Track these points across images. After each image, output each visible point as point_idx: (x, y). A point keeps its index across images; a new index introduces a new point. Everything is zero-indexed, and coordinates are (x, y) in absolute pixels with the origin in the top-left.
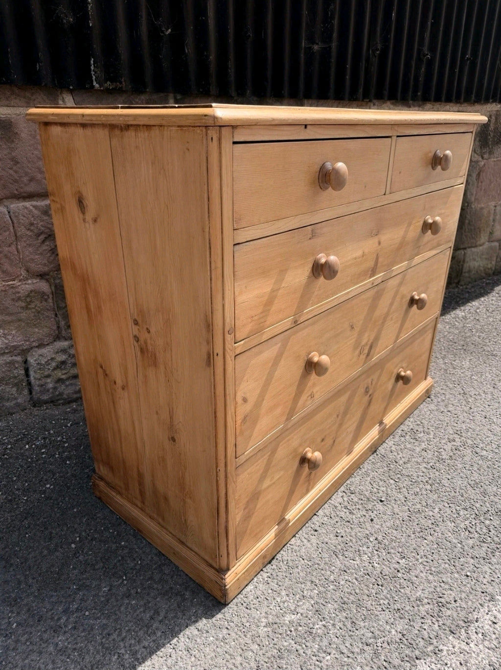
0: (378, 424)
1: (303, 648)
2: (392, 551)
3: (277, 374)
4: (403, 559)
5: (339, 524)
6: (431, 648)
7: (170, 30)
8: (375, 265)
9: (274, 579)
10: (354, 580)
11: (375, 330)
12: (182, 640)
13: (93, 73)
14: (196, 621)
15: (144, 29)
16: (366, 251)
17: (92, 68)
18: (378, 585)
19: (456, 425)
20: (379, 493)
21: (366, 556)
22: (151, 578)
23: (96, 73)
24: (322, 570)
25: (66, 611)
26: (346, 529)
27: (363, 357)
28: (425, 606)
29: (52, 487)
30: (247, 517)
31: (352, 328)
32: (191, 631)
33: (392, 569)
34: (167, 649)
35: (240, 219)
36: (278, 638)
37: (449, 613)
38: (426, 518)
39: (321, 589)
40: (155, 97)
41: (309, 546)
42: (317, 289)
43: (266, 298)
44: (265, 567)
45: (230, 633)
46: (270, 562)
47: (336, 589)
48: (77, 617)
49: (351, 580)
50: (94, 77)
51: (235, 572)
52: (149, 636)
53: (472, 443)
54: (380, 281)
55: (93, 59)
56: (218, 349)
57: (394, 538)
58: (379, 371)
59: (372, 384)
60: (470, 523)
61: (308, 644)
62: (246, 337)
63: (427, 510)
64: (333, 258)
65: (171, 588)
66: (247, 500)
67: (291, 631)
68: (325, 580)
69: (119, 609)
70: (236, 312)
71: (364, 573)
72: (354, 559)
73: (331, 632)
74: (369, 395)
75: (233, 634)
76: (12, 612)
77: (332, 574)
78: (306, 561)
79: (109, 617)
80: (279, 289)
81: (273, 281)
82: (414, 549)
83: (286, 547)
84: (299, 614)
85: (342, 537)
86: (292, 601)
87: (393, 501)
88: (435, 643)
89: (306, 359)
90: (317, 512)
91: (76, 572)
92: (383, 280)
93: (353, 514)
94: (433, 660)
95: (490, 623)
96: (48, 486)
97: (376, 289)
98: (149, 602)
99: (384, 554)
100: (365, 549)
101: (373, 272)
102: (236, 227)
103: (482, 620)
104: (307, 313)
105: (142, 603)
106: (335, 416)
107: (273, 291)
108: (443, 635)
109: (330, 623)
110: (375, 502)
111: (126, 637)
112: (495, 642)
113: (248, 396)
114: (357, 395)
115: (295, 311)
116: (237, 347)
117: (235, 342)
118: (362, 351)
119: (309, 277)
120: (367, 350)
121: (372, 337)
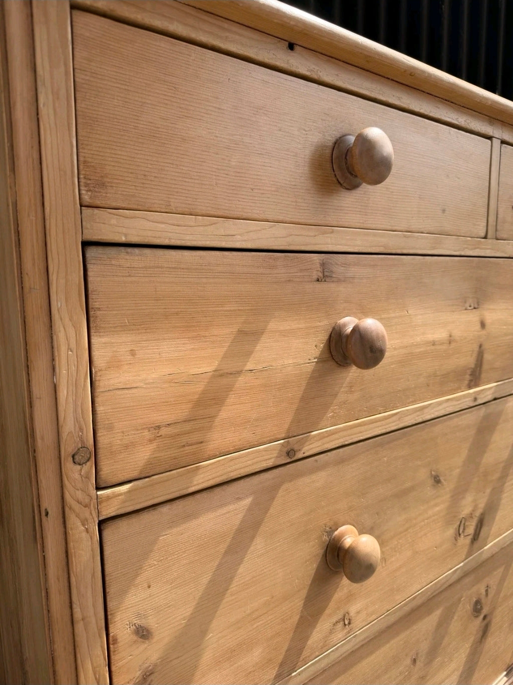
0: (505, 673)
3: (245, 570)
8: (476, 365)
11: (488, 491)
16: (457, 334)
27: (465, 541)
31: (437, 480)
35: (103, 185)
42: (342, 390)
43: (199, 388)
54: (490, 397)
56: (49, 502)
58: (501, 570)
59: (487, 595)
62: (135, 474)
64: (371, 324)
70: (100, 409)
74: (482, 617)
80: (239, 373)
81: (221, 351)
89: (325, 538)
92: (497, 396)
97: (483, 411)
101: (475, 377)
102: (87, 198)
104: (322, 437)
106: (408, 661)
107: (219, 374)
113: (151, 622)
114: (455, 618)
115: (289, 429)
116: (108, 498)
117: (98, 488)
118: (461, 529)
119: (319, 361)
120: (472, 527)
121: (482, 502)
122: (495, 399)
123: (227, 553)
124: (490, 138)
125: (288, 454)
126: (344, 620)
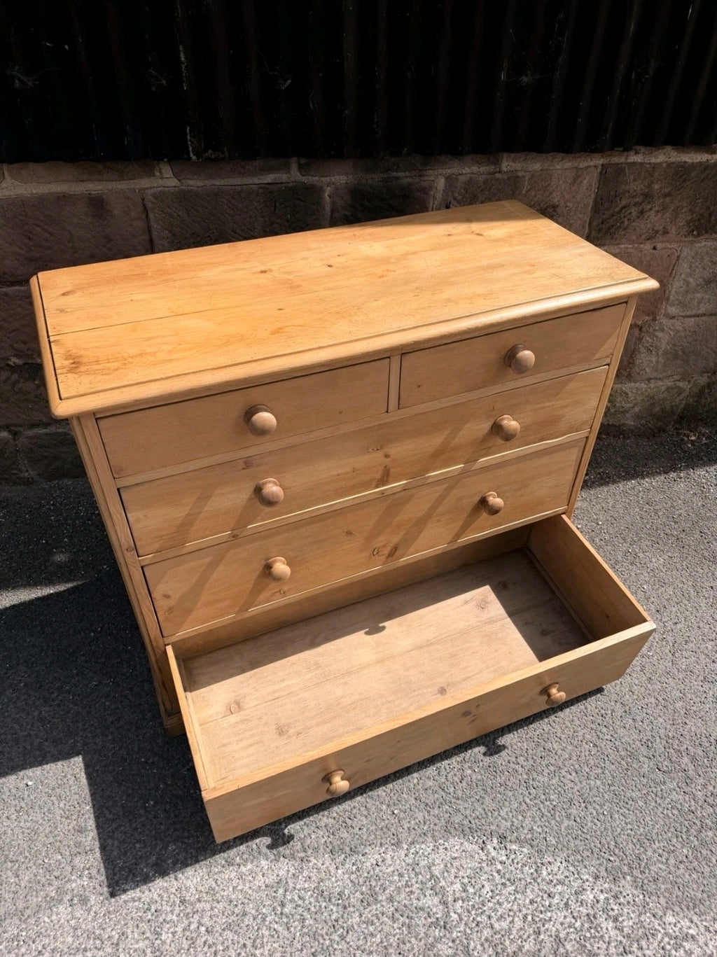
6: (303, 855)
7: (289, 81)
8: (383, 476)
11: (403, 533)
13: (190, 143)
15: (253, 84)
16: (359, 466)
17: (189, 138)
23: (192, 143)
25: (59, 689)
27: (379, 558)
28: (330, 819)
29: (108, 569)
31: (349, 533)
35: (121, 470)
37: (345, 835)
40: (272, 162)
43: (179, 522)
48: (64, 697)
50: (191, 148)
54: (400, 489)
55: (188, 128)
62: (154, 552)
65: (140, 704)
69: (95, 705)
76: (26, 672)
79: (84, 708)
80: (200, 512)
81: (189, 507)
88: (309, 853)
91: (83, 658)
92: (407, 488)
94: (296, 865)
95: (375, 862)
96: (105, 567)
97: (391, 498)
98: (118, 708)
101: (382, 482)
102: (116, 476)
103: (370, 857)
104: (255, 527)
105: (113, 707)
107: (188, 515)
108: (322, 850)
111: (87, 729)
112: (361, 880)
113: (170, 593)
115: (233, 528)
116: (143, 559)
117: (139, 556)
118: (375, 552)
119: (249, 499)
120: (387, 551)
121: (395, 539)
122: (405, 490)
123: (205, 570)
124: (389, 357)
125: (234, 537)
126: (280, 591)
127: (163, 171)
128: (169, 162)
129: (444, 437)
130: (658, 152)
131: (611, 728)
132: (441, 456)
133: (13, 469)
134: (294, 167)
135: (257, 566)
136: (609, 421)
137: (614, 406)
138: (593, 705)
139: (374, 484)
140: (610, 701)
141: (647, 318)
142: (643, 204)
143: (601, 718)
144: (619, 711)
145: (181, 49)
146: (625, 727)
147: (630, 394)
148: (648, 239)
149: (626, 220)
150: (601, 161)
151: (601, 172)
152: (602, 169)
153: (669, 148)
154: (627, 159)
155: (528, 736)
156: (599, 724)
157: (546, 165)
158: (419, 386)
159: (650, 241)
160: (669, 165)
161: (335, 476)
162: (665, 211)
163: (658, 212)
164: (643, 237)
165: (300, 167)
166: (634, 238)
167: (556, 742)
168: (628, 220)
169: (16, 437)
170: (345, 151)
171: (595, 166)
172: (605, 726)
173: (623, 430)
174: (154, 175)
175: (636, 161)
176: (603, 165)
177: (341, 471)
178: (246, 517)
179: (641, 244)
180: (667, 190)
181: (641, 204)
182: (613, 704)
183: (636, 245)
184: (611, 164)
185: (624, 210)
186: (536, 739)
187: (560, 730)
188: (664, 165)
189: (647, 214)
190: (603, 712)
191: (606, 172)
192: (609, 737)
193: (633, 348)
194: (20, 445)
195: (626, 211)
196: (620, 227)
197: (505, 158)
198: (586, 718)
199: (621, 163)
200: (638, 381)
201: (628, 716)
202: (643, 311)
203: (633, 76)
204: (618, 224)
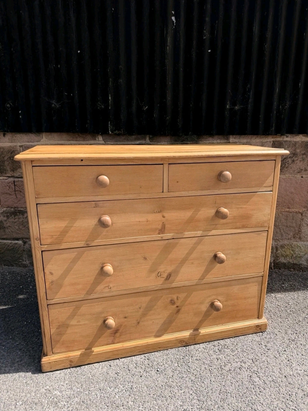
0: (193, 330)
1: (47, 407)
2: (133, 395)
4: (133, 403)
5: (124, 369)
7: (147, 107)
8: (162, 228)
9: (70, 374)
10: (100, 396)
11: (174, 266)
12: (16, 375)
13: (109, 127)
14: (27, 372)
15: (134, 108)
16: (150, 219)
17: (109, 125)
18: (106, 405)
19: (259, 355)
20: (161, 366)
21: (118, 390)
22: (33, 348)
23: (110, 127)
24: (92, 383)
26: (124, 373)
27: (161, 279)
30: (60, 334)
31: (145, 259)
32: (22, 374)
33: (122, 403)
34: (9, 375)
36: (44, 396)
38: (170, 391)
39: (82, 390)
40: (139, 136)
41: (100, 370)
42: (104, 232)
43: (62, 229)
44: (72, 367)
45: (32, 383)
46: (76, 367)
47: (87, 394)
49: (98, 395)
50: (110, 129)
51: (49, 358)
52: (10, 367)
53: (256, 370)
54: (170, 238)
55: (109, 122)
57: (141, 391)
58: (186, 294)
59: (177, 299)
60: (192, 409)
61: (50, 407)
62: (48, 244)
63: (176, 388)
66: (59, 324)
67: (51, 398)
68: (88, 388)
69: (13, 353)
71: (107, 396)
72: (111, 388)
73: (64, 409)
74: (175, 306)
75: (33, 385)
77: (94, 388)
78: (90, 376)
79: (7, 353)
80: (72, 227)
82: (144, 402)
83: (90, 365)
84: (62, 394)
85: (118, 375)
86: (65, 387)
87: (164, 374)
89: (101, 266)
90: (121, 358)
91: (17, 332)
93: (136, 369)
97: (166, 242)
98: (23, 356)
99: (127, 394)
100: (121, 387)
101: (162, 231)
102: (36, 197)
104: (98, 242)
105: (21, 355)
106: (137, 307)
107: (66, 227)
109: (68, 405)
110: (154, 369)
113: (53, 272)
114: (160, 301)
115: (87, 239)
116: (43, 247)
117: (41, 245)
118: (159, 275)
119: (96, 225)
120: (165, 275)
121: (170, 269)
122: (173, 239)
123: (71, 262)
124: (162, 164)
125: (87, 245)
126: (108, 287)
127: (99, 138)
128: (102, 135)
129: (192, 213)
130: (296, 137)
131: (295, 403)
132: (191, 223)
133: (20, 259)
134: (148, 138)
135: (97, 267)
136: (293, 261)
137: (295, 253)
138: (284, 388)
139: (157, 232)
140: (295, 387)
141: (304, 209)
142: (293, 158)
143: (289, 396)
144: (301, 394)
145: (110, 95)
146: (304, 403)
147: (302, 248)
148: (298, 173)
149: (287, 164)
150: (272, 140)
151: (273, 144)
152: (273, 143)
153: (301, 136)
154: (283, 139)
155: (242, 400)
156: (287, 400)
157: (249, 140)
158: (177, 182)
159: (299, 174)
160: (302, 142)
161: (137, 222)
162: (304, 161)
163: (301, 161)
164: (296, 171)
165: (150, 138)
166: (292, 172)
167: (260, 405)
168: (288, 164)
169: (25, 244)
170: (167, 132)
171: (270, 142)
172: (291, 401)
173: (302, 267)
174: (96, 140)
175: (287, 140)
176: (273, 141)
177: (141, 220)
178: (94, 235)
179: (295, 175)
180: (303, 152)
181: (292, 157)
182: (296, 389)
183: (293, 175)
184: (277, 141)
185: (285, 160)
186: (247, 402)
187: (263, 400)
188: (300, 142)
189: (296, 162)
190: (290, 393)
191: (275, 144)
192: (294, 408)
193: (299, 223)
194: (25, 248)
195: (286, 160)
196: (285, 167)
197: (231, 137)
198: (279, 395)
199: (281, 141)
200: (305, 241)
201: (306, 397)
202: (301, 206)
203: (281, 107)
204: (283, 165)
